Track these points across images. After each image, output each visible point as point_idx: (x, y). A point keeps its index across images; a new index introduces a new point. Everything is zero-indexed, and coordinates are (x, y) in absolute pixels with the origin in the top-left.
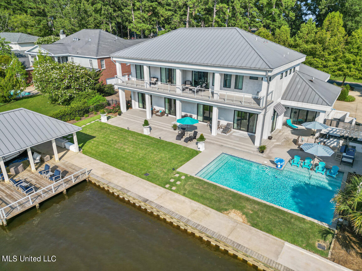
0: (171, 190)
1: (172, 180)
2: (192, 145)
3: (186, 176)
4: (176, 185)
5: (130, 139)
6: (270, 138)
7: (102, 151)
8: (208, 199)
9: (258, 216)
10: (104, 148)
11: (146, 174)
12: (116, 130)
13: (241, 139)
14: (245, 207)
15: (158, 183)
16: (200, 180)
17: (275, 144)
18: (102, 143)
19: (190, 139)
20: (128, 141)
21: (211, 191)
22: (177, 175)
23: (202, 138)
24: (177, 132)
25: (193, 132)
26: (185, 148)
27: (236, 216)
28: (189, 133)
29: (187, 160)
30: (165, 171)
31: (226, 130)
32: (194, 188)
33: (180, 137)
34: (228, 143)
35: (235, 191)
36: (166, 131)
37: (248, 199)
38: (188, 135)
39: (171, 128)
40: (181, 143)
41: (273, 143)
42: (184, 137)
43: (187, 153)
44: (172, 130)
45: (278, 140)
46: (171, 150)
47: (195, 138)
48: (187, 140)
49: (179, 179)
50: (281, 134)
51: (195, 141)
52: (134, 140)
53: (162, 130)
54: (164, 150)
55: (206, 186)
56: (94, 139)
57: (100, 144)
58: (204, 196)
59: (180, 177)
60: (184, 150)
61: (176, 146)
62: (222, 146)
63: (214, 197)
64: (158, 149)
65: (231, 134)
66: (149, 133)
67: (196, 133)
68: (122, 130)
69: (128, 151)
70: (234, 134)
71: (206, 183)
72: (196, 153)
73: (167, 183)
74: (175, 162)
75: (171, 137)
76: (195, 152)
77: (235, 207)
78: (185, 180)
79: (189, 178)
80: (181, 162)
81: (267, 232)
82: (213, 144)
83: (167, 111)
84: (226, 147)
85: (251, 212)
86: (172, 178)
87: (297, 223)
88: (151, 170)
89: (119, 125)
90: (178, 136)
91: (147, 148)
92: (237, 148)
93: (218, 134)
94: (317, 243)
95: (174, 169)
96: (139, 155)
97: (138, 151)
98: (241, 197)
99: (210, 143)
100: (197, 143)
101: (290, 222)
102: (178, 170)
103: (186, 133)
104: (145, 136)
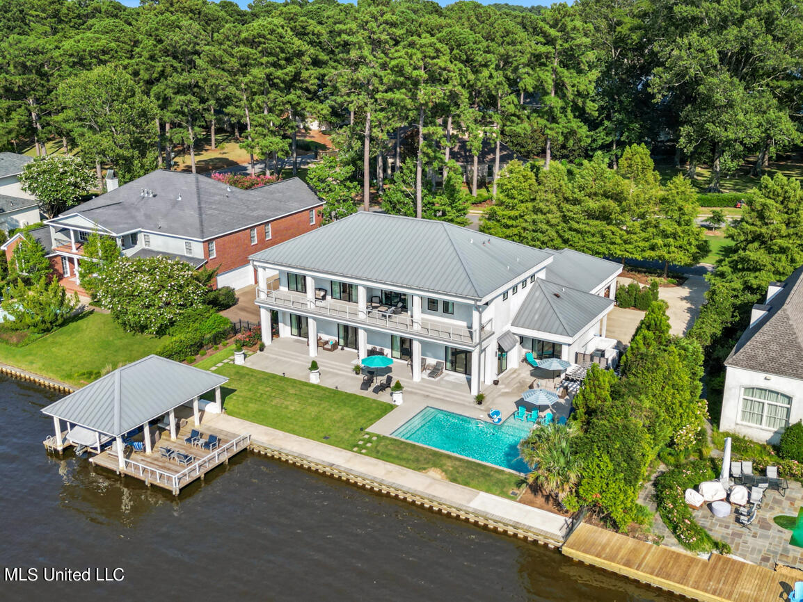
0: (361, 453)
1: (361, 443)
2: (384, 397)
3: (378, 436)
4: (366, 448)
5: (292, 391)
6: (496, 383)
7: (255, 410)
8: (404, 459)
9: (458, 472)
10: (256, 406)
11: (326, 438)
12: (265, 377)
13: (455, 385)
14: (445, 465)
15: (343, 446)
16: (395, 440)
17: (503, 391)
18: (251, 399)
19: (381, 388)
20: (289, 394)
21: (409, 450)
22: (367, 436)
23: (398, 387)
24: (362, 377)
25: (385, 378)
26: (375, 401)
27: (435, 473)
28: (380, 378)
29: (379, 417)
30: (351, 432)
31: (435, 372)
32: (388, 449)
33: (366, 385)
34: (437, 392)
35: (437, 449)
36: (342, 375)
37: (449, 457)
38: (378, 381)
39: (351, 370)
40: (369, 393)
41: (500, 390)
42: (373, 386)
43: (377, 408)
44: (354, 374)
45: (507, 385)
46: (355, 405)
47: (388, 386)
48: (376, 390)
49: (369, 441)
50: (514, 375)
51: (388, 390)
52: (298, 393)
53: (337, 375)
54: (345, 405)
55: (402, 446)
56: (236, 393)
57: (248, 400)
58: (400, 456)
59: (370, 438)
60: (374, 405)
61: (363, 399)
62: (428, 396)
63: (412, 457)
64: (336, 404)
65: (442, 378)
66: (319, 381)
67: (390, 379)
68: (273, 376)
69: (293, 408)
70: (446, 378)
71: (403, 442)
72: (391, 407)
73: (355, 446)
74: (362, 421)
75: (352, 384)
76: (389, 407)
77: (435, 465)
78: (377, 441)
79: (381, 438)
80: (371, 420)
81: (465, 485)
82: (416, 394)
83: (342, 342)
84: (432, 398)
85: (451, 469)
86: (360, 440)
87: (497, 475)
88: (331, 432)
89: (267, 368)
90: (363, 384)
91: (320, 404)
92: (448, 399)
93: (422, 379)
94: (511, 491)
95: (362, 429)
96: (310, 414)
97: (308, 407)
98: (442, 455)
99: (411, 393)
100: (391, 394)
101: (488, 475)
102: (367, 430)
103: (375, 378)
104: (313, 386)
